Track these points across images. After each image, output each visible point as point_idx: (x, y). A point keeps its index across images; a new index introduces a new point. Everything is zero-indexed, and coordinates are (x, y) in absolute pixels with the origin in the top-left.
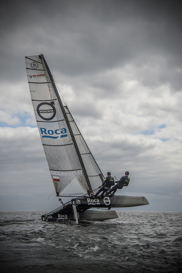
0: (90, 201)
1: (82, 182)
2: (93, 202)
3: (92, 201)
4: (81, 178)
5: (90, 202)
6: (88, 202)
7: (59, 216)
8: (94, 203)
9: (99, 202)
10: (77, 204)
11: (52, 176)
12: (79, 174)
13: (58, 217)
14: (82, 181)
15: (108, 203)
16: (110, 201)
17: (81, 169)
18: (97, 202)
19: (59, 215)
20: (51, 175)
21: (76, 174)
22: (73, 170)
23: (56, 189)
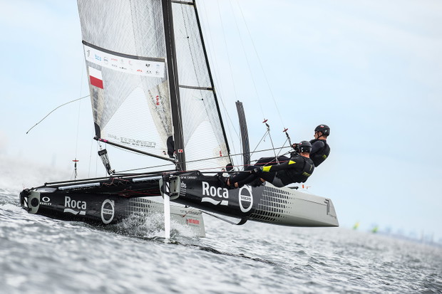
0: (209, 190)
1: (158, 104)
2: (215, 195)
3: (213, 193)
4: (156, 90)
5: (208, 194)
6: (204, 194)
7: (66, 202)
8: (216, 198)
9: (227, 197)
10: (176, 194)
11: (88, 64)
12: (154, 75)
13: (64, 205)
14: (160, 101)
15: (246, 205)
16: (252, 201)
17: (163, 61)
18: (223, 199)
19: (68, 201)
20: (86, 61)
21: (144, 74)
22: (136, 58)
23: (96, 115)
